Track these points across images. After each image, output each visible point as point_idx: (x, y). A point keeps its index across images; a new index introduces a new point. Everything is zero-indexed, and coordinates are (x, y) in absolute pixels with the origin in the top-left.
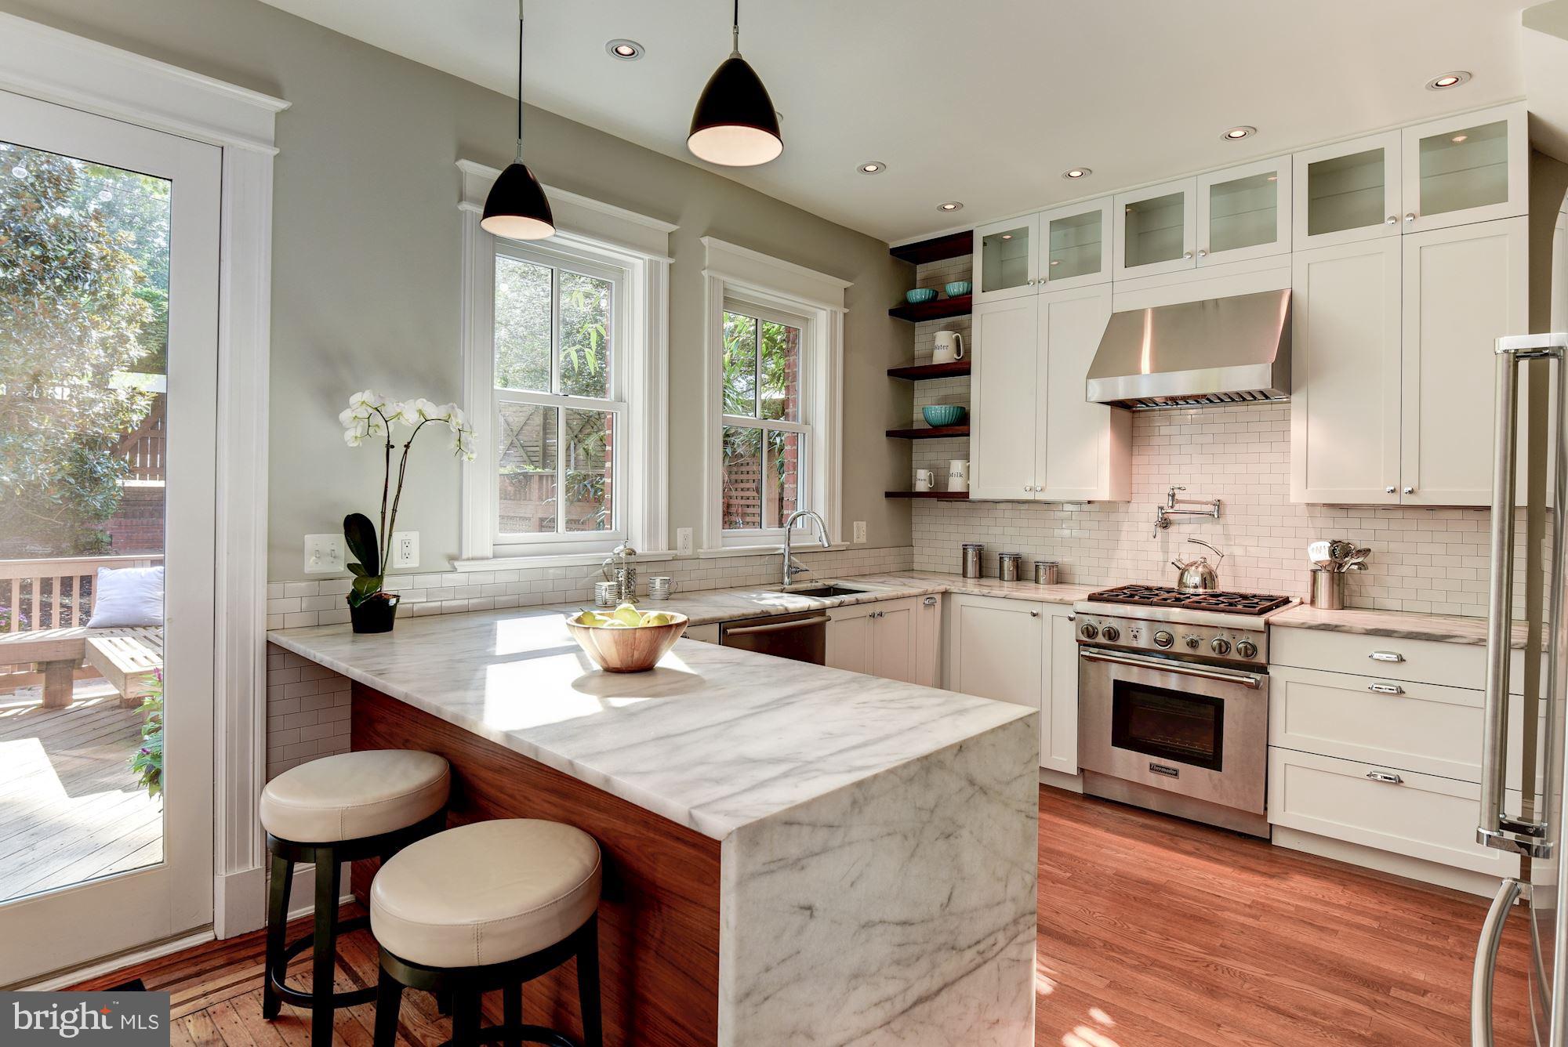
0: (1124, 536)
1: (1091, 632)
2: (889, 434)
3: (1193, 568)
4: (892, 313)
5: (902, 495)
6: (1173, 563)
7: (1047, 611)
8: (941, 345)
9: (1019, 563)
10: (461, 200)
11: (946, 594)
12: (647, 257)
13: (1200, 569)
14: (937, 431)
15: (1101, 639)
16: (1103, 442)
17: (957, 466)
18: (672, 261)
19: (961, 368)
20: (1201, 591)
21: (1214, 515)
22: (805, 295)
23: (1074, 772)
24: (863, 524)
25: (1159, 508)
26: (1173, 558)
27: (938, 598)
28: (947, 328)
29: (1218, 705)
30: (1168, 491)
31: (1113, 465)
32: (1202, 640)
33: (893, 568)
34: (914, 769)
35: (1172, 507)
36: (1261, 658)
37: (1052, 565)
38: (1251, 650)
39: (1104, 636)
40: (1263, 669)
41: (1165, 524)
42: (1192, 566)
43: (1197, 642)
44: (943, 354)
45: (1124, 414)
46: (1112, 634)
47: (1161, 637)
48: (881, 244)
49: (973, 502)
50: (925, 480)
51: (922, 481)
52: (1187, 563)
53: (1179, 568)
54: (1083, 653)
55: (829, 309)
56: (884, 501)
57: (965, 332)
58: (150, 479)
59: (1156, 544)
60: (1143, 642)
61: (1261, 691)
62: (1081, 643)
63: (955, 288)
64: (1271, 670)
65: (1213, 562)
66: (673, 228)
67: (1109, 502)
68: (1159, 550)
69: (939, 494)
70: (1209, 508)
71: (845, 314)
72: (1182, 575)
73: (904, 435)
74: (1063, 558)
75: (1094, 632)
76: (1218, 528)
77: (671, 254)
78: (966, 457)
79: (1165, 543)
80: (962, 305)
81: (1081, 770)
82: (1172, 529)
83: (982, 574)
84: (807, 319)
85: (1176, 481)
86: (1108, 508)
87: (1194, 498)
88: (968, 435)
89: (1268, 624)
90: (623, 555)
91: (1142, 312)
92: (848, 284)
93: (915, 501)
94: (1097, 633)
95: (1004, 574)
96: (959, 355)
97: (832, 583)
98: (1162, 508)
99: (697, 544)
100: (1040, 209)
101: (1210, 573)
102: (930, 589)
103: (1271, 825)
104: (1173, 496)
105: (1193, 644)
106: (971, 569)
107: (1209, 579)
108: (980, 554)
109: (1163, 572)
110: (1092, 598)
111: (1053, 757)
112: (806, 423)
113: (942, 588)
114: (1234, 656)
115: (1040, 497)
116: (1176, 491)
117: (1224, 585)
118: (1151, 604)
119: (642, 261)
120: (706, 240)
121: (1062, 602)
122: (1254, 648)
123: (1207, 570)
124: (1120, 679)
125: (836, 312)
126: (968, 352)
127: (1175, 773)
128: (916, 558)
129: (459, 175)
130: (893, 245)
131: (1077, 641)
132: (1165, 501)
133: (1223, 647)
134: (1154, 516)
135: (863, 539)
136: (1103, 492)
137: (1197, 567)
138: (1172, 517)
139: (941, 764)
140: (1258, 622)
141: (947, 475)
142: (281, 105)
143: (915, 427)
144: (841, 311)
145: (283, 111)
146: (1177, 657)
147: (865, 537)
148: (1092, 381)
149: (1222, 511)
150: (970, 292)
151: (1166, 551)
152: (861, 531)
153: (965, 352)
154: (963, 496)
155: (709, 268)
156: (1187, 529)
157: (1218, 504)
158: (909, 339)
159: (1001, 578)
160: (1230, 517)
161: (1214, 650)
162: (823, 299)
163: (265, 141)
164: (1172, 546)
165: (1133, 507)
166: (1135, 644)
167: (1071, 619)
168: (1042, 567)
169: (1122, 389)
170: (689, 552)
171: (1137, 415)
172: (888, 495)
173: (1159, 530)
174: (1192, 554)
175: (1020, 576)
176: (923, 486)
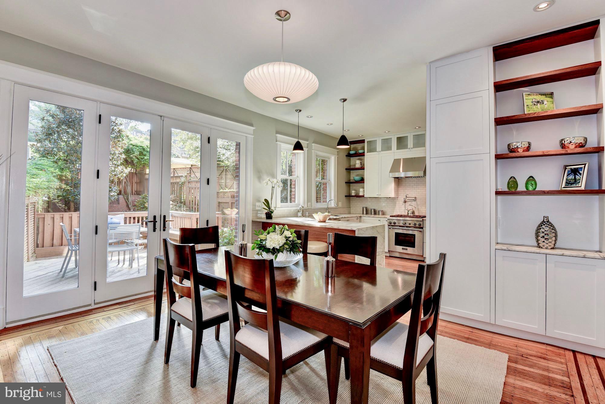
0: (397, 204)
1: (391, 223)
2: (346, 183)
4: (346, 156)
5: (349, 196)
7: (381, 220)
8: (357, 163)
9: (375, 211)
10: (276, 141)
11: (360, 217)
13: (412, 211)
14: (356, 182)
15: (393, 224)
16: (392, 185)
17: (361, 190)
18: (308, 149)
19: (362, 168)
20: (412, 215)
22: (329, 154)
23: (387, 251)
24: (341, 203)
26: (407, 209)
27: (359, 217)
28: (359, 159)
29: (414, 235)
30: (405, 195)
31: (395, 189)
32: (411, 223)
33: (347, 212)
34: (372, 227)
36: (422, 226)
37: (382, 211)
40: (422, 228)
41: (405, 202)
42: (410, 210)
44: (358, 165)
45: (397, 179)
46: (395, 223)
47: (404, 223)
49: (365, 198)
51: (353, 193)
53: (407, 211)
54: (389, 227)
55: (334, 156)
56: (344, 198)
57: (363, 160)
59: (403, 206)
60: (401, 225)
61: (422, 232)
63: (361, 151)
64: (424, 228)
65: (414, 209)
66: (308, 142)
67: (394, 197)
69: (357, 196)
70: (414, 199)
71: (337, 157)
73: (349, 183)
74: (384, 209)
76: (415, 203)
78: (363, 188)
79: (405, 206)
80: (363, 155)
81: (389, 251)
82: (406, 203)
83: (367, 213)
84: (329, 158)
85: (407, 193)
86: (393, 199)
87: (411, 197)
88: (364, 183)
89: (423, 220)
90: (301, 207)
91: (400, 159)
92: (338, 151)
93: (351, 198)
96: (361, 165)
97: (336, 215)
99: (312, 206)
100: (379, 136)
102: (358, 216)
103: (424, 257)
104: (407, 196)
106: (365, 212)
107: (413, 212)
108: (366, 209)
109: (405, 211)
110: (390, 216)
112: (329, 180)
114: (417, 226)
115: (380, 196)
117: (416, 214)
118: (402, 217)
120: (313, 144)
121: (385, 218)
122: (421, 224)
124: (397, 232)
126: (364, 165)
127: (407, 249)
128: (351, 211)
129: (276, 137)
131: (388, 225)
132: (405, 197)
133: (415, 224)
134: (403, 200)
136: (392, 195)
138: (406, 200)
139: (374, 228)
140: (421, 219)
141: (359, 192)
142: (254, 128)
143: (351, 181)
145: (255, 129)
146: (407, 227)
148: (390, 173)
150: (364, 152)
151: (405, 208)
152: (340, 205)
153: (363, 165)
154: (363, 196)
155: (314, 150)
156: (409, 203)
157: (415, 198)
158: (349, 161)
159: (371, 214)
160: (418, 200)
162: (333, 154)
163: (252, 135)
165: (399, 198)
166: (399, 225)
167: (387, 221)
168: (380, 212)
169: (397, 175)
170: (310, 208)
171: (399, 179)
172: (346, 196)
173: (404, 203)
174: (410, 208)
175: (375, 214)
176: (353, 194)
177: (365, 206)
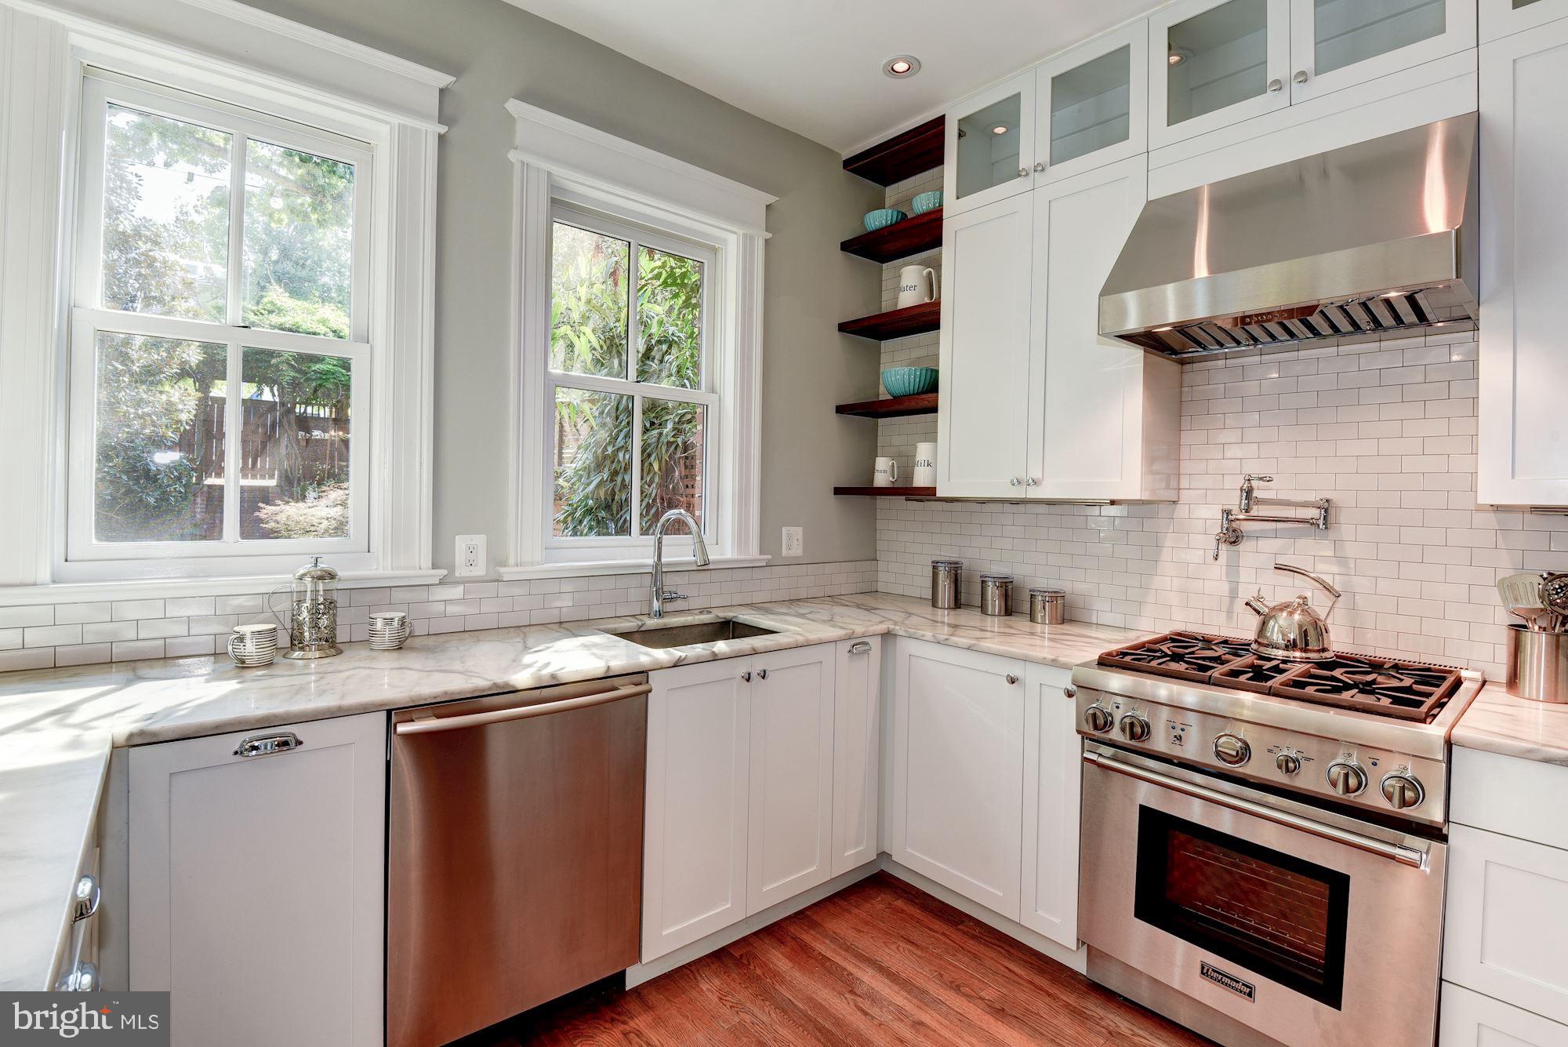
0: (1166, 554)
1: (1100, 721)
2: (840, 409)
3: (1285, 614)
4: (845, 245)
6: (1247, 604)
7: (1030, 675)
8: (907, 286)
9: (1008, 590)
11: (887, 636)
12: (396, 119)
13: (1297, 617)
14: (902, 405)
16: (1130, 407)
17: (923, 451)
18: (444, 129)
19: (928, 319)
21: (1318, 525)
23: (1074, 944)
24: (798, 532)
25: (1224, 511)
26: (1247, 593)
27: (875, 644)
29: (1336, 884)
30: (1240, 483)
31: (1148, 440)
32: (1308, 759)
35: (1247, 511)
36: (1433, 811)
37: (1056, 596)
38: (1412, 790)
39: (1123, 730)
40: (1435, 833)
41: (1233, 537)
42: (1282, 610)
43: (1296, 761)
44: (910, 297)
46: (1138, 729)
47: (1231, 746)
48: (827, 152)
49: (942, 500)
50: (885, 471)
51: (882, 472)
52: (1271, 605)
53: (1258, 612)
54: (1087, 755)
55: (741, 232)
56: (833, 501)
58: (215, 477)
59: (1218, 570)
60: (1190, 750)
61: (1431, 877)
62: (1084, 736)
63: (924, 203)
64: (1453, 832)
65: (1320, 604)
66: (447, 80)
67: (1142, 502)
68: (1224, 578)
69: (906, 492)
70: (1310, 513)
71: (766, 240)
72: (1264, 624)
73: (864, 413)
74: (1072, 583)
75: (1106, 723)
76: (1325, 548)
77: (441, 121)
78: (933, 440)
79: (1233, 567)
80: (932, 231)
81: (1084, 942)
82: (1245, 546)
83: (957, 603)
84: (714, 249)
85: (1254, 468)
86: (1141, 510)
87: (1283, 496)
88: (936, 408)
89: (1449, 744)
91: (1193, 195)
92: (771, 199)
93: (876, 500)
94: (1112, 723)
95: (987, 605)
96: (931, 298)
97: (729, 614)
98: (1228, 513)
99: (498, 560)
100: (1039, 62)
101: (1315, 624)
102: (859, 629)
104: (1249, 492)
105: (1289, 765)
106: (942, 596)
107: (1312, 636)
108: (956, 575)
109: (1230, 612)
110: (1107, 661)
111: (1040, 912)
113: (882, 628)
114: (1374, 799)
115: (1034, 493)
116: (1254, 483)
117: (1341, 645)
118: (1208, 682)
119: (389, 126)
120: (513, 107)
121: (1055, 663)
122: (1421, 791)
123: (1309, 619)
125: (752, 238)
128: (882, 576)
130: (848, 153)
131: (1079, 732)
132: (1234, 501)
133: (1352, 780)
134: (1214, 525)
135: (797, 551)
136: (1130, 481)
137: (1291, 614)
138: (1246, 527)
141: (913, 465)
143: (881, 399)
144: (761, 236)
147: (801, 548)
149: (1332, 519)
150: (941, 203)
151: (1234, 583)
152: (793, 541)
154: (928, 493)
155: (523, 149)
156: (1269, 545)
157: (1327, 508)
158: (875, 286)
159: (983, 610)
160: (1345, 526)
161: (1334, 784)
164: (1245, 575)
165: (1181, 511)
166: (1177, 751)
167: (1070, 695)
168: (1040, 598)
170: (479, 571)
171: (1187, 367)
172: (838, 491)
173: (1223, 547)
174: (1280, 590)
175: (1009, 609)
176: (881, 480)
177: (949, 554)
